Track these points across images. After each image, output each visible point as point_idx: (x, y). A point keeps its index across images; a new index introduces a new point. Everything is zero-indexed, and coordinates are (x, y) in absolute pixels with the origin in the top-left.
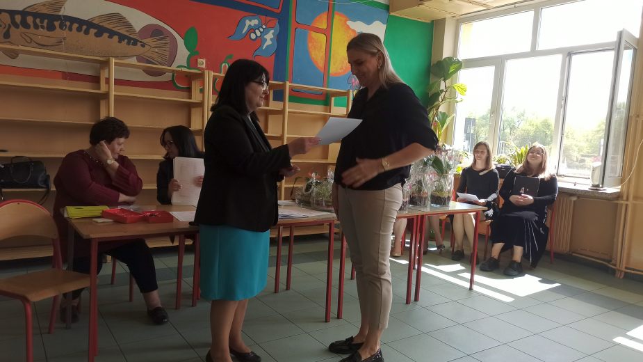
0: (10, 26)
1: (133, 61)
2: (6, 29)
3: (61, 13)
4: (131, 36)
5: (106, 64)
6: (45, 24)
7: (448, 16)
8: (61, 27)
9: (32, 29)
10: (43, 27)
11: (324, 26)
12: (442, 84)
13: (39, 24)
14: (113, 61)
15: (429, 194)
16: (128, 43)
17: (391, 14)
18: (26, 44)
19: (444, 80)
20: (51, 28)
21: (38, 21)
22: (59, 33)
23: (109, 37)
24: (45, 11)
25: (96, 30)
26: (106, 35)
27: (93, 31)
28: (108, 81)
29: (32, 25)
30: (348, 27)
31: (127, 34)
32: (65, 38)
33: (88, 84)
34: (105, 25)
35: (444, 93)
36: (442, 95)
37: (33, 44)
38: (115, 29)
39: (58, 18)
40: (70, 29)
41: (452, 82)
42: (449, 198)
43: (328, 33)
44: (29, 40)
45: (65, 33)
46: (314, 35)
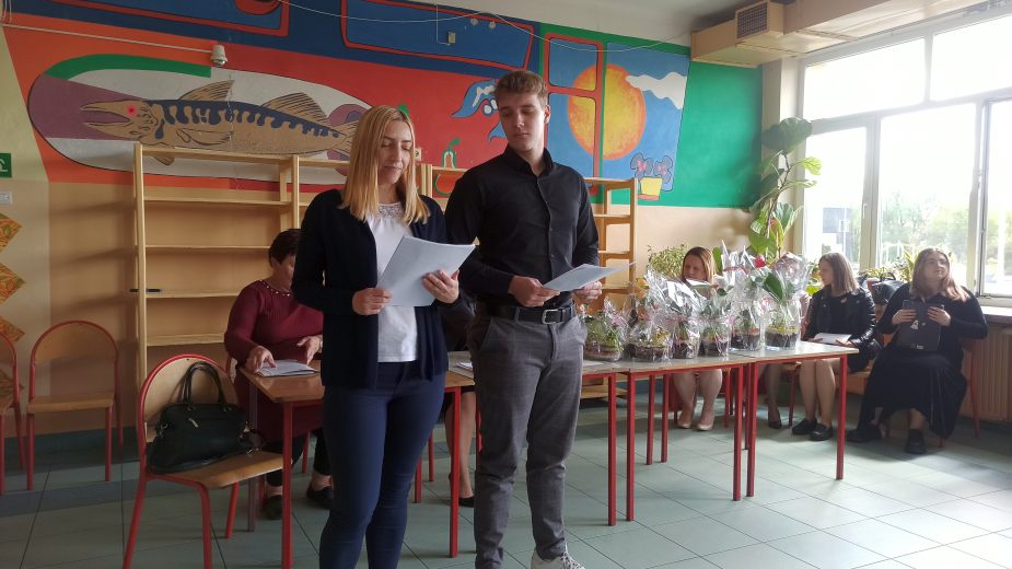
0: (163, 122)
1: (323, 157)
2: (158, 126)
3: (227, 99)
4: (320, 123)
5: (287, 164)
6: (207, 116)
7: (784, 56)
8: (227, 118)
9: (191, 124)
10: (204, 120)
11: (592, 87)
12: (782, 159)
13: (200, 116)
14: (298, 159)
15: (763, 331)
16: (316, 134)
17: (694, 60)
18: (184, 144)
19: (785, 154)
20: (215, 120)
21: (198, 111)
22: (225, 126)
23: (290, 127)
24: (207, 98)
25: (272, 119)
26: (286, 124)
27: (269, 120)
28: (290, 187)
29: (190, 117)
30: (628, 84)
31: (314, 121)
32: (232, 133)
33: (264, 193)
34: (285, 110)
35: (784, 174)
36: (782, 177)
37: (192, 143)
38: (298, 115)
39: (223, 105)
40: (239, 120)
41: (796, 157)
42: (794, 336)
43: (597, 96)
44: (187, 139)
45: (233, 125)
46: (577, 100)
